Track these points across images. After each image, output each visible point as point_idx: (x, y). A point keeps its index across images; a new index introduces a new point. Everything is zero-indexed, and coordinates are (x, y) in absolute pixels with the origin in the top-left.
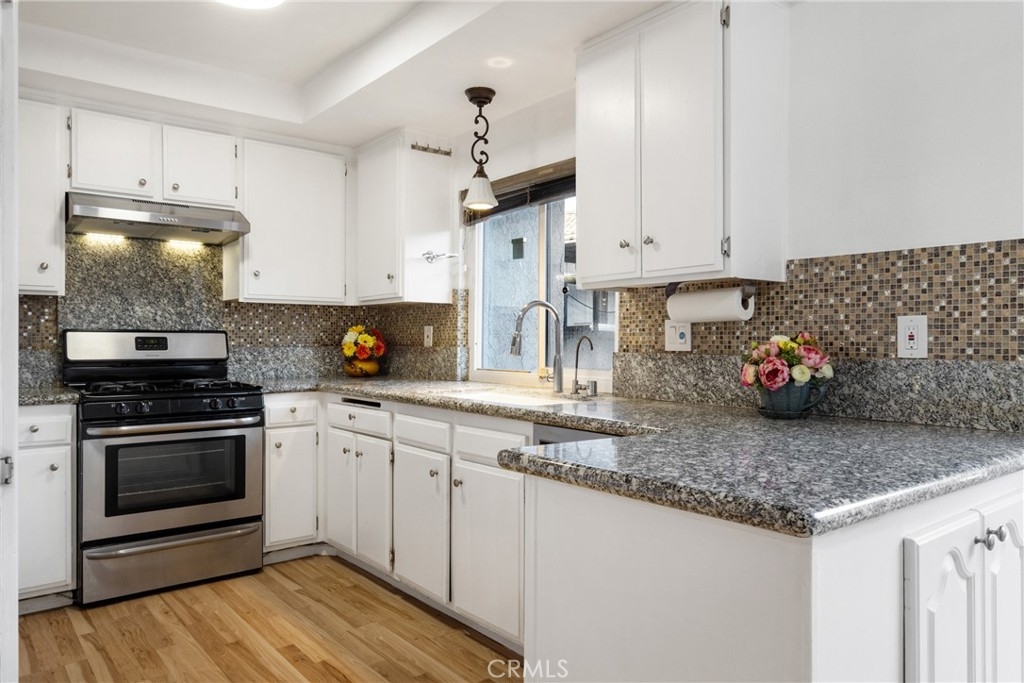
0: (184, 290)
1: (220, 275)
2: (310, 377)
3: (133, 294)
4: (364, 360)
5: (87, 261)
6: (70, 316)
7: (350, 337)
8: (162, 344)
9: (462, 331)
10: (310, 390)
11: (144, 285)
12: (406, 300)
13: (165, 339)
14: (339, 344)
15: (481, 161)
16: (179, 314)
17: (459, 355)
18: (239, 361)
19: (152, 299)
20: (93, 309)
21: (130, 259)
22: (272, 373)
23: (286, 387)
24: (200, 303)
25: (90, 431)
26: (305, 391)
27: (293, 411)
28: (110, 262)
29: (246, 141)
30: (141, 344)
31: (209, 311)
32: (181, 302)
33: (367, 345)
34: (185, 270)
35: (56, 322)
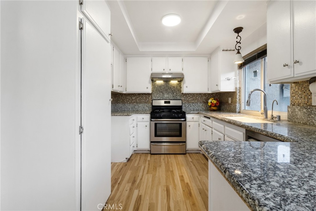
0: (174, 91)
1: (181, 87)
2: (201, 110)
3: (164, 92)
4: (213, 107)
5: (157, 86)
6: (154, 97)
7: (210, 101)
8: (169, 102)
9: (238, 99)
10: (197, 113)
11: (166, 90)
12: (221, 91)
13: (170, 101)
14: (208, 102)
15: (239, 49)
16: (173, 96)
17: (237, 106)
18: (185, 106)
19: (168, 93)
20: (158, 96)
21: (164, 85)
22: (192, 109)
23: (191, 112)
24: (177, 94)
25: (152, 120)
26: (196, 113)
27: (193, 118)
28: (160, 86)
29: (185, 57)
30: (165, 102)
31: (179, 95)
32: (173, 94)
33: (214, 103)
34: (174, 87)
35: (152, 98)
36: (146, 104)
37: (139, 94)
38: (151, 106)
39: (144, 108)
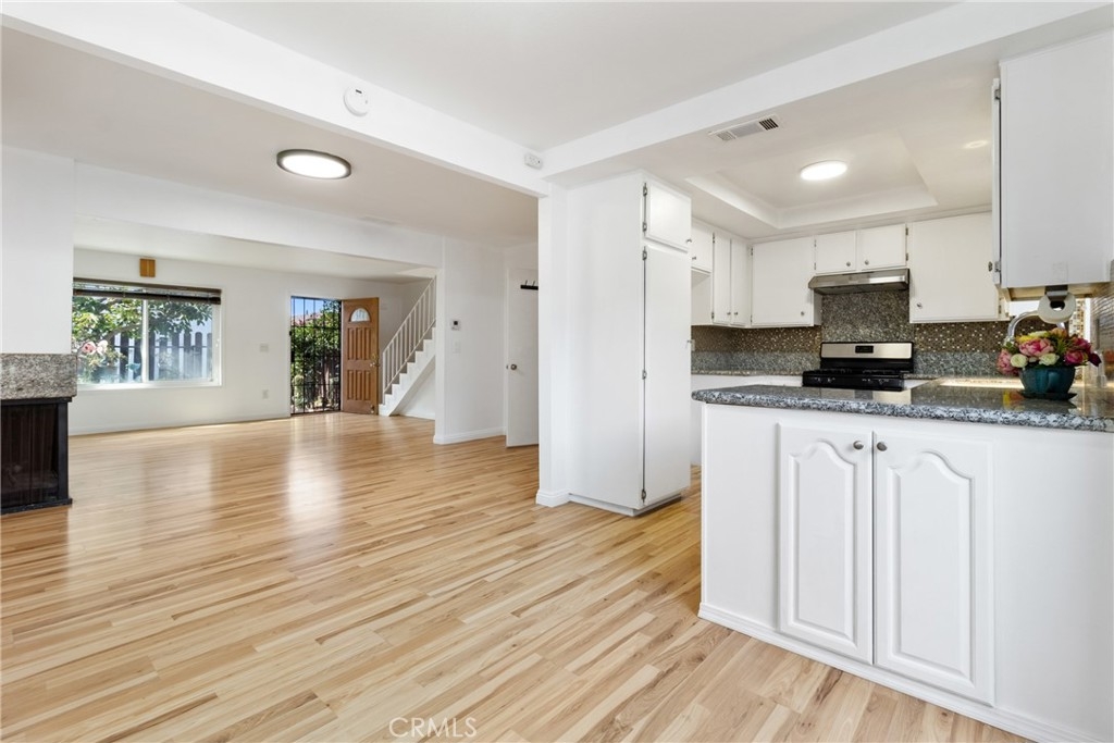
5: (835, 308)
6: (827, 336)
8: (870, 350)
13: (872, 347)
20: (838, 332)
28: (847, 307)
29: (913, 224)
30: (858, 350)
31: (904, 330)
32: (887, 325)
35: (821, 339)
36: (806, 354)
37: (788, 329)
38: (818, 360)
39: (800, 363)
